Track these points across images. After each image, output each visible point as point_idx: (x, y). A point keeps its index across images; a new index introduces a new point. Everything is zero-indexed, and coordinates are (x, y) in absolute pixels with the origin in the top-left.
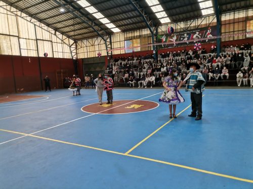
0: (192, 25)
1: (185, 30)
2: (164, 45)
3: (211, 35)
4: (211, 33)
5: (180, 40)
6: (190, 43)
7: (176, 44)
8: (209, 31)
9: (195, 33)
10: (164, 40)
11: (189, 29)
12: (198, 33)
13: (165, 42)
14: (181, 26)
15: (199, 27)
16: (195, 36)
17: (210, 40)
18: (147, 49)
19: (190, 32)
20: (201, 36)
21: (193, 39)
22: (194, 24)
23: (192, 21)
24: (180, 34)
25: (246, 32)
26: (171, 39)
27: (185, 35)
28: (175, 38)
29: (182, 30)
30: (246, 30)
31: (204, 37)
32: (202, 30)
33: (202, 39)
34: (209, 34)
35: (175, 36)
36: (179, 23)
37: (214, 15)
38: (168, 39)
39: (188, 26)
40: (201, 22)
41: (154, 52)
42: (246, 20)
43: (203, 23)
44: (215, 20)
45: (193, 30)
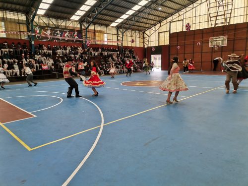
0: (63, 24)
1: (57, 27)
2: (39, 37)
3: (77, 37)
4: (77, 35)
5: (54, 35)
6: (63, 39)
7: (50, 38)
8: (76, 34)
9: (66, 32)
10: (38, 32)
11: (60, 27)
12: (68, 33)
13: (39, 33)
14: (53, 22)
15: (68, 28)
16: (66, 35)
17: (77, 41)
18: (16, 37)
19: (63, 30)
20: (71, 36)
22: (62, 23)
23: (62, 21)
24: (54, 29)
25: (95, 40)
26: (45, 32)
27: (58, 31)
28: (49, 32)
29: (54, 26)
30: (95, 38)
31: (73, 37)
32: (72, 31)
33: (71, 39)
34: (75, 36)
35: (49, 30)
36: (51, 19)
37: (77, 21)
38: (43, 32)
39: (59, 24)
40: (69, 24)
41: (33, 43)
42: (95, 32)
43: (71, 25)
44: (79, 26)
45: (64, 29)
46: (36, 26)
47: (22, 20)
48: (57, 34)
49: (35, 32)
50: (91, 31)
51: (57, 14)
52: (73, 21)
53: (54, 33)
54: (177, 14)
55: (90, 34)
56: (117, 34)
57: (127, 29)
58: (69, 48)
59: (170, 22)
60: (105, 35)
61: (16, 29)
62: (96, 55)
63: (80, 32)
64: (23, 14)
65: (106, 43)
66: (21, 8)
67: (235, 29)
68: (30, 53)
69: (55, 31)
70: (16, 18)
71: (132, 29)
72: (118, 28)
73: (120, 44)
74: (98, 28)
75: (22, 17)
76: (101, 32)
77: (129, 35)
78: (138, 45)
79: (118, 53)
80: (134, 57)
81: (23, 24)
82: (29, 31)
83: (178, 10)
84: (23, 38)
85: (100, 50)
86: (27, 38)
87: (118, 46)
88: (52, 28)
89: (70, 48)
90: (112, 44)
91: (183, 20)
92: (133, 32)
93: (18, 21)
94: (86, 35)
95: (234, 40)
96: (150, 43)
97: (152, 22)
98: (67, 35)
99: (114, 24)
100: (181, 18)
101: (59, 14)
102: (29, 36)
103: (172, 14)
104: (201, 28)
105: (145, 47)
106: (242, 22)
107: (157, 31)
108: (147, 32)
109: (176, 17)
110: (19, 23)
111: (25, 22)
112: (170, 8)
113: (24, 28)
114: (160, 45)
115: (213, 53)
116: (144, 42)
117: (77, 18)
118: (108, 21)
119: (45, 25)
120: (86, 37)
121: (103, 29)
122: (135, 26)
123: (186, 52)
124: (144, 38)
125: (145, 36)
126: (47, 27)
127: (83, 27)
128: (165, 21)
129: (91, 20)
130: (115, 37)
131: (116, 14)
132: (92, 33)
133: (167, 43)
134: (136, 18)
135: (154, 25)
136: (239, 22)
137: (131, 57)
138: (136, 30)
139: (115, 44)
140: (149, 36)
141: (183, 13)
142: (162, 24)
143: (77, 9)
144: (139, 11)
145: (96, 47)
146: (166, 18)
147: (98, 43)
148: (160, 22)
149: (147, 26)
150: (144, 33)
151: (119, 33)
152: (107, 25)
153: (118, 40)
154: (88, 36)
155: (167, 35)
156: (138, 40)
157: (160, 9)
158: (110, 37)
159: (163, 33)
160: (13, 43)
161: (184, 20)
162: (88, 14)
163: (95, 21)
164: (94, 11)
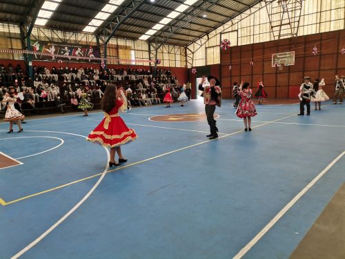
0: (73, 38)
1: (64, 42)
2: (38, 56)
3: (92, 55)
4: (93, 53)
5: (60, 53)
6: (72, 59)
8: (91, 51)
10: (38, 49)
11: (68, 42)
12: (80, 49)
13: (39, 51)
14: (59, 35)
15: (80, 43)
16: (77, 53)
17: (92, 61)
19: (73, 46)
21: (75, 55)
22: (71, 37)
23: (72, 33)
24: (60, 45)
25: (118, 58)
26: (47, 50)
27: (66, 48)
29: (60, 41)
30: (118, 56)
31: (87, 56)
32: (85, 47)
33: (84, 58)
34: (90, 54)
35: (53, 47)
36: (55, 31)
37: (92, 34)
38: (44, 49)
39: (68, 38)
40: (81, 38)
41: (30, 64)
42: (117, 47)
43: (84, 40)
44: (95, 40)
45: (74, 44)
46: (35, 41)
47: (15, 33)
48: (65, 52)
49: (33, 49)
50: (111, 47)
51: (63, 24)
52: (87, 33)
53: (60, 50)
54: (230, 23)
55: (111, 51)
56: (149, 51)
57: (163, 43)
58: (81, 71)
59: (221, 33)
60: (133, 52)
61: (7, 45)
62: (120, 79)
63: (96, 49)
64: (16, 26)
65: (134, 63)
66: (14, 17)
67: (305, 42)
68: (26, 79)
69: (61, 47)
70: (6, 30)
71: (170, 44)
72: (149, 41)
73: (153, 64)
74: (121, 42)
75: (15, 30)
76: (126, 48)
77: (165, 51)
78: (178, 65)
79: (151, 76)
80: (173, 82)
81: (16, 38)
82: (24, 48)
83: (231, 18)
84: (16, 58)
85: (125, 72)
86: (21, 58)
87: (150, 67)
88: (58, 43)
89: (83, 71)
90: (142, 64)
91: (237, 31)
92: (171, 47)
93: (8, 35)
94: (105, 53)
95: (305, 57)
96: (194, 61)
97: (197, 34)
98: (79, 53)
99: (144, 37)
100: (235, 27)
101: (67, 25)
102: (24, 55)
103: (223, 23)
104: (261, 41)
105: (189, 67)
106: (314, 33)
107: (204, 46)
108: (191, 47)
109: (228, 26)
110: (11, 38)
111: (19, 36)
112: (220, 15)
113: (17, 44)
114: (209, 64)
115: (278, 75)
116: (186, 61)
117: (93, 30)
118: (135, 32)
119: (47, 40)
120: (105, 56)
121: (129, 43)
122: (174, 39)
123: (242, 74)
124: (186, 55)
125: (188, 52)
126: (51, 42)
127: (100, 41)
128: (214, 32)
129: (111, 32)
130: (146, 55)
131: (146, 24)
132: (114, 50)
133: (217, 61)
134: (174, 29)
135: (200, 37)
136: (310, 33)
137: (169, 81)
138: (175, 44)
139: (147, 64)
140: (193, 53)
141: (237, 21)
142: (210, 36)
143: (91, 17)
144: (177, 19)
145: (120, 69)
146: (215, 28)
147: (122, 63)
148: (207, 33)
149: (191, 38)
150: (186, 48)
151: (152, 49)
152: (135, 39)
153: (150, 59)
154: (108, 54)
155: (217, 50)
156: (178, 57)
157: (205, 16)
158: (140, 54)
159: (212, 49)
160: (2, 66)
161: (239, 31)
162: (107, 24)
163: (117, 32)
164: (114, 20)
